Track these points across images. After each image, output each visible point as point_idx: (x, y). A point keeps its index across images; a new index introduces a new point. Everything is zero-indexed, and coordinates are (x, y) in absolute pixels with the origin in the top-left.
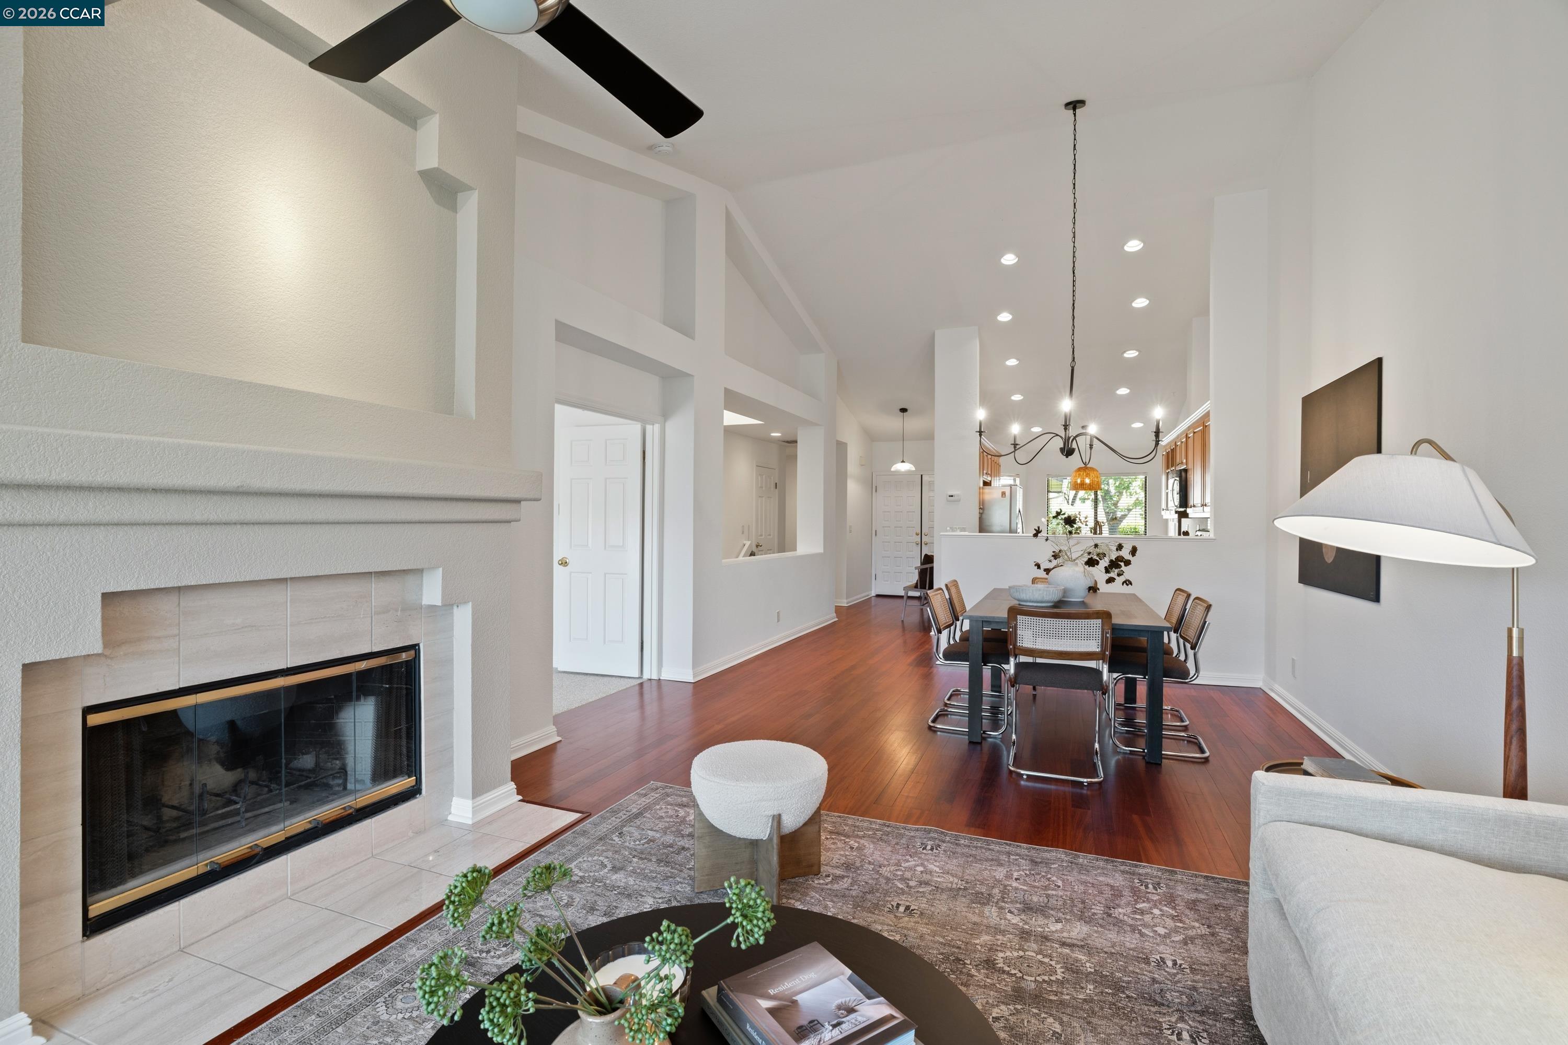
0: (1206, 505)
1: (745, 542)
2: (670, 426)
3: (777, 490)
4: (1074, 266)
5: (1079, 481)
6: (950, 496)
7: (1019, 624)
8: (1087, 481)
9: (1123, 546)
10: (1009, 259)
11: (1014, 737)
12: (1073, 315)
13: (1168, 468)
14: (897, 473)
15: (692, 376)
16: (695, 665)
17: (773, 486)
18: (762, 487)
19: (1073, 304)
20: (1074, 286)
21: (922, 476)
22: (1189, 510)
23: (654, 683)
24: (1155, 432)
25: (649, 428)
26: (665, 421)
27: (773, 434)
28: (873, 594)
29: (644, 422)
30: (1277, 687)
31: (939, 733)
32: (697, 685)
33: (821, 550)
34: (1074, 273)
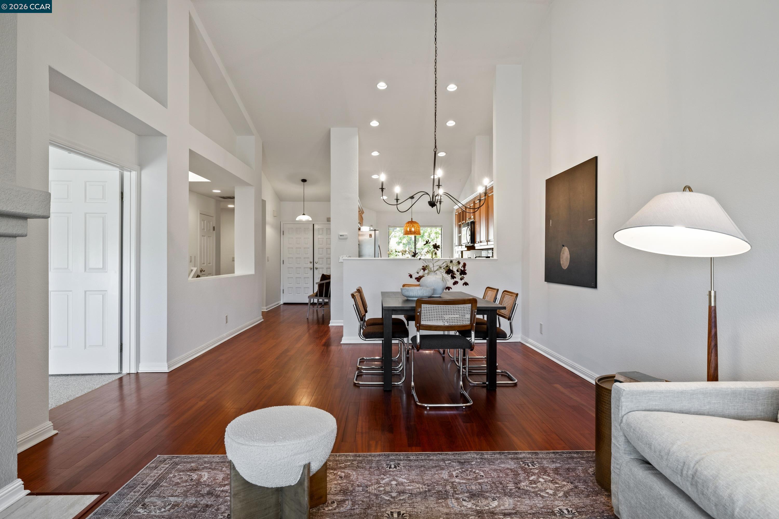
0: (489, 241)
1: (192, 268)
2: (145, 173)
3: (214, 232)
4: (436, 89)
5: (408, 230)
6: (341, 236)
7: (422, 310)
8: (413, 229)
9: (460, 263)
10: (382, 86)
11: (413, 384)
12: (435, 119)
13: (459, 221)
14: (301, 222)
15: (165, 136)
16: (169, 359)
17: (212, 228)
18: (204, 229)
19: (435, 113)
20: (436, 102)
21: (313, 224)
22: (476, 245)
23: (133, 376)
24: (484, 193)
25: (126, 174)
26: (141, 170)
27: (214, 191)
28: (282, 303)
29: (122, 168)
30: (530, 340)
31: (361, 387)
32: (170, 374)
33: (252, 272)
34: (436, 93)
